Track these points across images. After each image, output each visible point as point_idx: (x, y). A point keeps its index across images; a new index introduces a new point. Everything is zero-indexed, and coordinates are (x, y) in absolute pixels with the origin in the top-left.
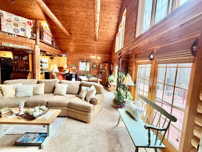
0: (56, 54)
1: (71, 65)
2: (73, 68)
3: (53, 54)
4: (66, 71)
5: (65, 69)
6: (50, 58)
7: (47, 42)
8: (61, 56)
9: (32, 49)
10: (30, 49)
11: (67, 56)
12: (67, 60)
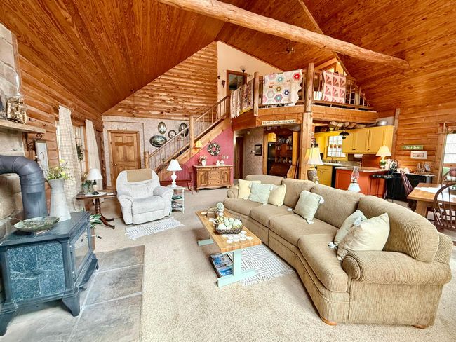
0: (358, 121)
1: (406, 148)
2: (412, 157)
3: (350, 123)
4: (384, 164)
5: (383, 161)
6: (341, 134)
7: (330, 100)
8: (376, 125)
9: (299, 123)
10: (295, 122)
11: (397, 121)
12: (396, 133)
